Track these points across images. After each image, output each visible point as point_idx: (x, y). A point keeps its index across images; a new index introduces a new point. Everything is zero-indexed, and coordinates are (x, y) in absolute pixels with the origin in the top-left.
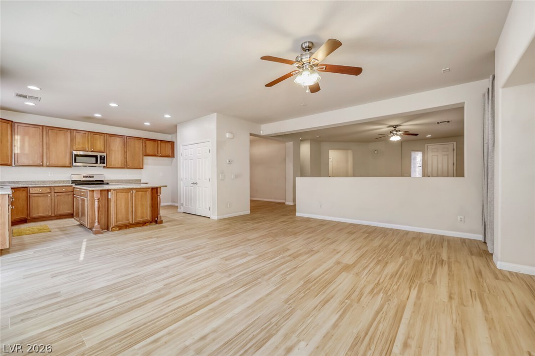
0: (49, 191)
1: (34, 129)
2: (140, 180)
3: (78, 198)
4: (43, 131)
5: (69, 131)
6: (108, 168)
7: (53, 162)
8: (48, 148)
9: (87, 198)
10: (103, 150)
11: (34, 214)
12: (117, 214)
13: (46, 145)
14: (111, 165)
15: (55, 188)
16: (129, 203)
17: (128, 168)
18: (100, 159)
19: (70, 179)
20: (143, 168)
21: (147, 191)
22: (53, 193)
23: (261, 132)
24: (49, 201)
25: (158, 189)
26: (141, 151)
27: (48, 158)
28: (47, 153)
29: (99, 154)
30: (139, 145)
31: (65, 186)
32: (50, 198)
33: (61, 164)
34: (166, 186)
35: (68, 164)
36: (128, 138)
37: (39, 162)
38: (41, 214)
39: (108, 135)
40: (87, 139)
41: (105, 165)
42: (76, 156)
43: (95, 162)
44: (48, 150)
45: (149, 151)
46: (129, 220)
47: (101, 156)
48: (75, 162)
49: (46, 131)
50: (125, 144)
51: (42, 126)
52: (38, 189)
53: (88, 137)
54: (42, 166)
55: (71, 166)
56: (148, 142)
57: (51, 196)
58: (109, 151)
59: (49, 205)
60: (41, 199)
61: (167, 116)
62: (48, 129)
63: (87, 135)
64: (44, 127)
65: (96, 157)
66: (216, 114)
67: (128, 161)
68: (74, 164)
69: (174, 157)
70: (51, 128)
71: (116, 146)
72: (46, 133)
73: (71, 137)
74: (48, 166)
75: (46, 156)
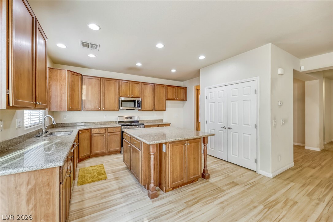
0: (104, 131)
1: (95, 80)
2: (162, 120)
3: (129, 144)
4: (101, 82)
5: (117, 81)
6: (142, 110)
7: (107, 107)
8: (104, 96)
9: (141, 150)
10: (139, 96)
11: (95, 152)
12: (172, 173)
13: (103, 93)
14: (144, 108)
15: (108, 129)
16: (183, 158)
17: (155, 110)
18: (138, 104)
19: (117, 120)
20: (165, 111)
21: (198, 142)
22: (107, 133)
23: (302, 68)
24: (105, 140)
25: (206, 139)
26: (164, 96)
27: (104, 104)
28: (103, 100)
29: (137, 100)
30: (163, 91)
31: (115, 127)
32: (105, 137)
33: (112, 108)
34: (214, 135)
35: (116, 108)
36: (155, 85)
37: (98, 107)
38: (99, 151)
39: (142, 83)
40: (128, 87)
41: (140, 108)
42: (122, 101)
43: (134, 106)
44: (104, 97)
45: (170, 96)
46: (183, 179)
47: (138, 101)
48: (121, 106)
49: (103, 81)
50: (154, 90)
51: (100, 78)
52: (97, 130)
53: (129, 85)
54: (100, 110)
55: (118, 109)
56: (169, 88)
57: (106, 136)
58: (143, 97)
59: (105, 143)
60: (99, 138)
61: (202, 57)
62: (104, 79)
63: (128, 84)
64: (101, 78)
65: (134, 101)
66: (270, 44)
67: (155, 104)
68: (121, 108)
69: (186, 100)
70: (106, 79)
71: (148, 92)
72: (103, 83)
73: (118, 86)
74: (103, 110)
75: (103, 102)
